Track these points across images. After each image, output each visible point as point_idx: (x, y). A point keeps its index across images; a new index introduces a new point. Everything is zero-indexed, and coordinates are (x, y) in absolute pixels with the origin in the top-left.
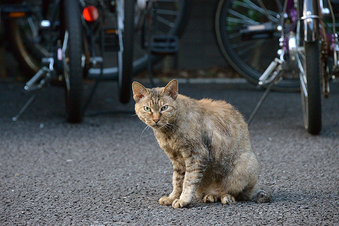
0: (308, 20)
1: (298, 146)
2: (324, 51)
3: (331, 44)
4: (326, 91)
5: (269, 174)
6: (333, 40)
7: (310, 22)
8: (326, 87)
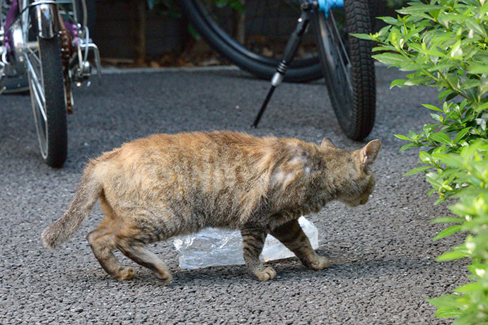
0: (43, 7)
1: (39, 190)
2: (65, 48)
3: (73, 38)
4: (69, 105)
5: (9, 246)
6: (76, 33)
7: (44, 10)
8: (69, 99)
